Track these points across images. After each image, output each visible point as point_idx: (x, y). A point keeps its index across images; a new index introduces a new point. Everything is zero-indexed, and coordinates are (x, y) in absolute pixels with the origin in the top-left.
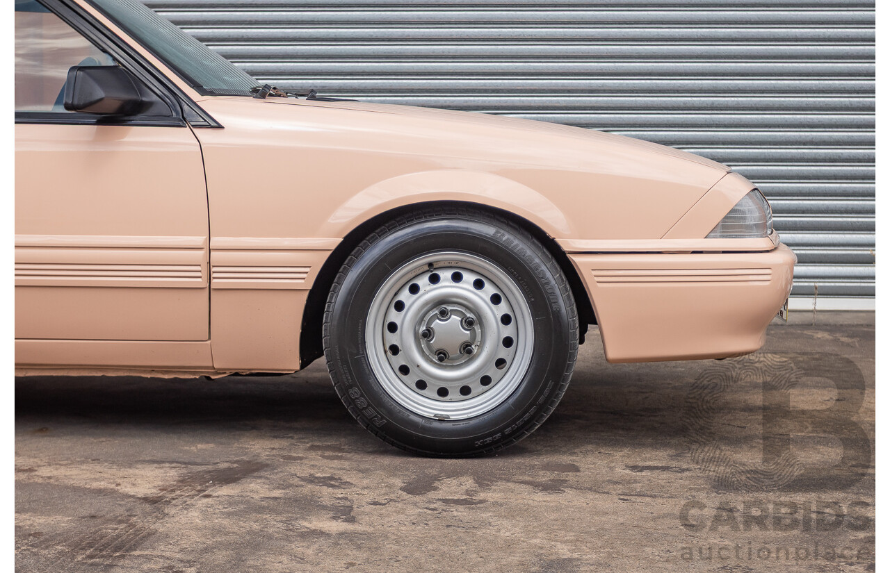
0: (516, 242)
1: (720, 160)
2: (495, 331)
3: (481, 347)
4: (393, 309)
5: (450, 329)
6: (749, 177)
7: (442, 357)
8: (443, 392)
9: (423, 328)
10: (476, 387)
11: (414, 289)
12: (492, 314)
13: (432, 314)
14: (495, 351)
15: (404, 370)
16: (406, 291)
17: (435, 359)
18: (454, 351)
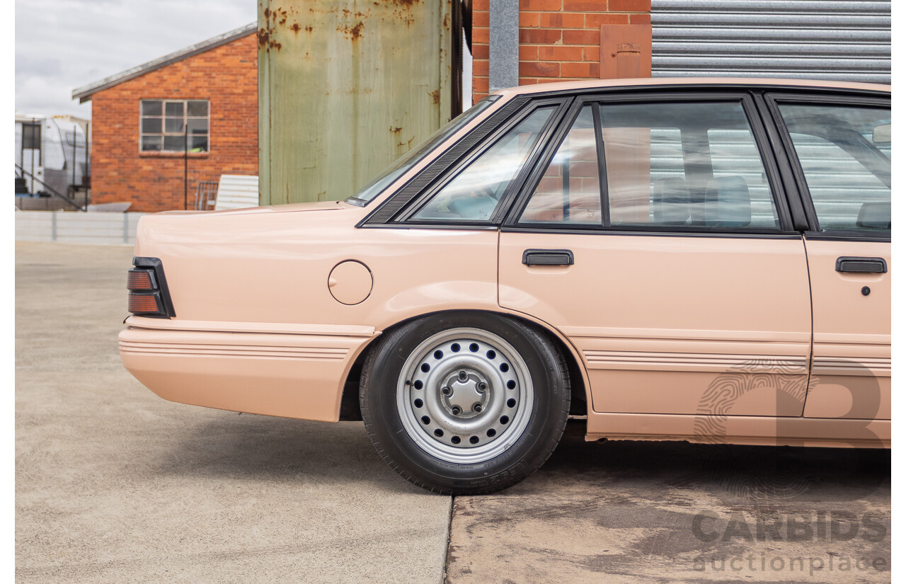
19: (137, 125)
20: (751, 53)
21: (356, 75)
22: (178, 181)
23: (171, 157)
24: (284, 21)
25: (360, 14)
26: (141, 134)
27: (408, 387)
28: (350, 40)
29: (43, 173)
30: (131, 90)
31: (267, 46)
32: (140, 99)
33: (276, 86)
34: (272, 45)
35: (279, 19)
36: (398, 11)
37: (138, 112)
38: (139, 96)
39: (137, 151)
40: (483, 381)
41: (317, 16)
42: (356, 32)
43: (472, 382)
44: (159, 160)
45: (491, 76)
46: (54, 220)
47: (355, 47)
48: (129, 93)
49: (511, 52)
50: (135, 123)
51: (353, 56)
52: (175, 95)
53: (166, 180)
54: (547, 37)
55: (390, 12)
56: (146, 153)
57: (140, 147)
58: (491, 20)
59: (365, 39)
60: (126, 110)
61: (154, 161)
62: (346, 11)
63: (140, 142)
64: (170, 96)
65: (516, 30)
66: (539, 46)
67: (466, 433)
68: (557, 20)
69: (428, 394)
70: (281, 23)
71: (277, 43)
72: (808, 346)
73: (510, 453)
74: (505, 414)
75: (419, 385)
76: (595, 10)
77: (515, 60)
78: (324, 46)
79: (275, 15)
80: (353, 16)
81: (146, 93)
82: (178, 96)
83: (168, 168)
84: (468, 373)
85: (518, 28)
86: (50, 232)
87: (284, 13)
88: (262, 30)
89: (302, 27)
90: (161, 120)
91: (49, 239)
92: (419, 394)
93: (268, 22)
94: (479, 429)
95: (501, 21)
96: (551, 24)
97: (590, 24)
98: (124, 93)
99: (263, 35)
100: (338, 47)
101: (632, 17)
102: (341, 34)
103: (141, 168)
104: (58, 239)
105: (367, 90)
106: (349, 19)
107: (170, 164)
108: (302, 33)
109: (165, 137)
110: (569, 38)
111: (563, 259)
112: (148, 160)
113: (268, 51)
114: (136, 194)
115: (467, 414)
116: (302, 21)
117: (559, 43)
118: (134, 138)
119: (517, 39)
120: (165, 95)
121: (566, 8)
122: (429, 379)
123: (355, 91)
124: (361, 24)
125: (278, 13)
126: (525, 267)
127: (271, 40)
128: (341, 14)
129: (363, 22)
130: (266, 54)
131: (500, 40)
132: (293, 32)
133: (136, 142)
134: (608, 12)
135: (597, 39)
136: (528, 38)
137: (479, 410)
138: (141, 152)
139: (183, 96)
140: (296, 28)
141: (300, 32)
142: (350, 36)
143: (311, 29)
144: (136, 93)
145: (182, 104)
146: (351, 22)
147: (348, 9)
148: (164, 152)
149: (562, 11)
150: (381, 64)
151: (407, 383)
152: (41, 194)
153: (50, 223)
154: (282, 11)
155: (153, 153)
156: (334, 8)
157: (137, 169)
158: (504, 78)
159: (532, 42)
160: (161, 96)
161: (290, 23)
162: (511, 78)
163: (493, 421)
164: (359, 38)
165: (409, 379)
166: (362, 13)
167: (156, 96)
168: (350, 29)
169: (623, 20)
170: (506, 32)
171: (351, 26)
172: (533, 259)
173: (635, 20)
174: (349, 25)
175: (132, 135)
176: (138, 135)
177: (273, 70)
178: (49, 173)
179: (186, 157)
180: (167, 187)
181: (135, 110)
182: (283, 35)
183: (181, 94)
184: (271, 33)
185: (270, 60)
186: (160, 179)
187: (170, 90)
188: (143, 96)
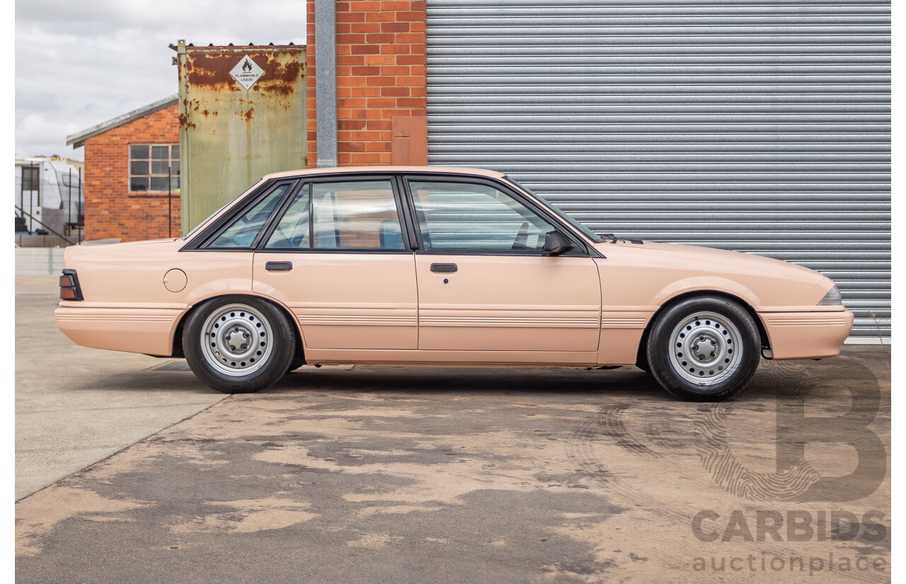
0: (735, 307)
1: (813, 268)
2: (725, 346)
3: (719, 353)
4: (679, 337)
5: (706, 345)
6: (832, 278)
7: (702, 358)
8: (702, 373)
9: (692, 345)
10: (716, 371)
11: (689, 328)
12: (724, 339)
13: (696, 339)
14: (725, 355)
15: (684, 364)
16: (685, 329)
17: (698, 359)
18: (708, 355)
19: (127, 168)
20: (501, 132)
21: (249, 146)
22: (164, 218)
23: (157, 197)
24: (197, 108)
25: (251, 102)
26: (130, 176)
27: (207, 336)
28: (244, 121)
29: (41, 212)
30: (120, 135)
31: (186, 126)
32: (129, 143)
33: (193, 155)
34: (189, 125)
35: (194, 106)
36: (279, 100)
37: (127, 156)
38: (127, 141)
39: (127, 192)
40: (248, 332)
41: (221, 104)
42: (249, 115)
43: (241, 333)
44: (146, 199)
45: (318, 152)
46: (51, 256)
47: (248, 126)
48: (119, 138)
49: (331, 136)
50: (124, 166)
51: (247, 132)
52: (161, 139)
53: (153, 218)
54: (357, 125)
55: (273, 101)
56: (134, 193)
57: (129, 188)
58: (318, 115)
59: (255, 120)
60: (116, 154)
61: (141, 201)
62: (241, 100)
63: (129, 183)
64: (156, 141)
65: (334, 121)
66: (351, 131)
67: (239, 360)
68: (363, 114)
69: (218, 340)
70: (195, 109)
71: (193, 123)
72: (416, 311)
73: (262, 371)
74: (259, 350)
75: (213, 335)
76: (388, 107)
77: (334, 142)
78: (226, 125)
79: (191, 103)
80: (247, 103)
81: (134, 138)
82: (163, 140)
83: (154, 207)
84: (239, 328)
85: (335, 120)
86: (47, 266)
87: (197, 102)
88: (182, 115)
89: (211, 112)
90: (148, 162)
91: (46, 273)
92: (213, 340)
93: (186, 109)
94: (246, 358)
95: (324, 116)
96: (359, 117)
97: (385, 116)
98: (114, 138)
99: (183, 118)
100: (236, 125)
101: (413, 112)
102: (238, 117)
103: (130, 207)
104: (54, 272)
105: (257, 157)
106: (243, 106)
107: (156, 203)
108: (210, 116)
109: (152, 178)
110: (371, 125)
111: (287, 266)
112: (136, 199)
113: (186, 129)
114: (125, 231)
115: (238, 350)
116: (210, 109)
117: (365, 130)
118: (123, 179)
119: (335, 127)
120: (152, 140)
121: (369, 106)
122: (219, 332)
123: (248, 157)
124: (252, 109)
125: (193, 102)
126: (267, 271)
127: (188, 121)
128: (238, 102)
129: (254, 108)
130: (185, 132)
131: (324, 128)
132: (204, 115)
133: (126, 183)
134: (396, 108)
135: (389, 126)
136: (344, 127)
137: (245, 348)
138: (130, 192)
139: (167, 140)
140: (206, 113)
141: (209, 115)
142: (245, 118)
143: (216, 113)
144: (126, 139)
145: (167, 147)
146: (245, 108)
147: (243, 98)
148: (150, 192)
149: (366, 108)
150: (267, 138)
151: (207, 334)
152: (39, 232)
153: (47, 259)
154: (196, 100)
155: (140, 192)
156: (234, 98)
157: (126, 208)
158: (327, 153)
159: (346, 129)
160: (148, 141)
161: (202, 109)
162: (331, 154)
163: (253, 354)
164: (251, 120)
165: (208, 332)
166: (253, 101)
167: (143, 140)
168: (244, 113)
169: (406, 113)
170: (328, 123)
171: (245, 111)
172: (271, 266)
173: (414, 113)
174: (244, 110)
175: (122, 177)
176: (127, 177)
177: (190, 143)
178: (46, 212)
179: (170, 196)
180: (154, 224)
181: (124, 154)
182: (197, 118)
183: (166, 138)
184: (188, 116)
185: (187, 136)
186: (147, 216)
187: (156, 135)
188: (132, 141)
